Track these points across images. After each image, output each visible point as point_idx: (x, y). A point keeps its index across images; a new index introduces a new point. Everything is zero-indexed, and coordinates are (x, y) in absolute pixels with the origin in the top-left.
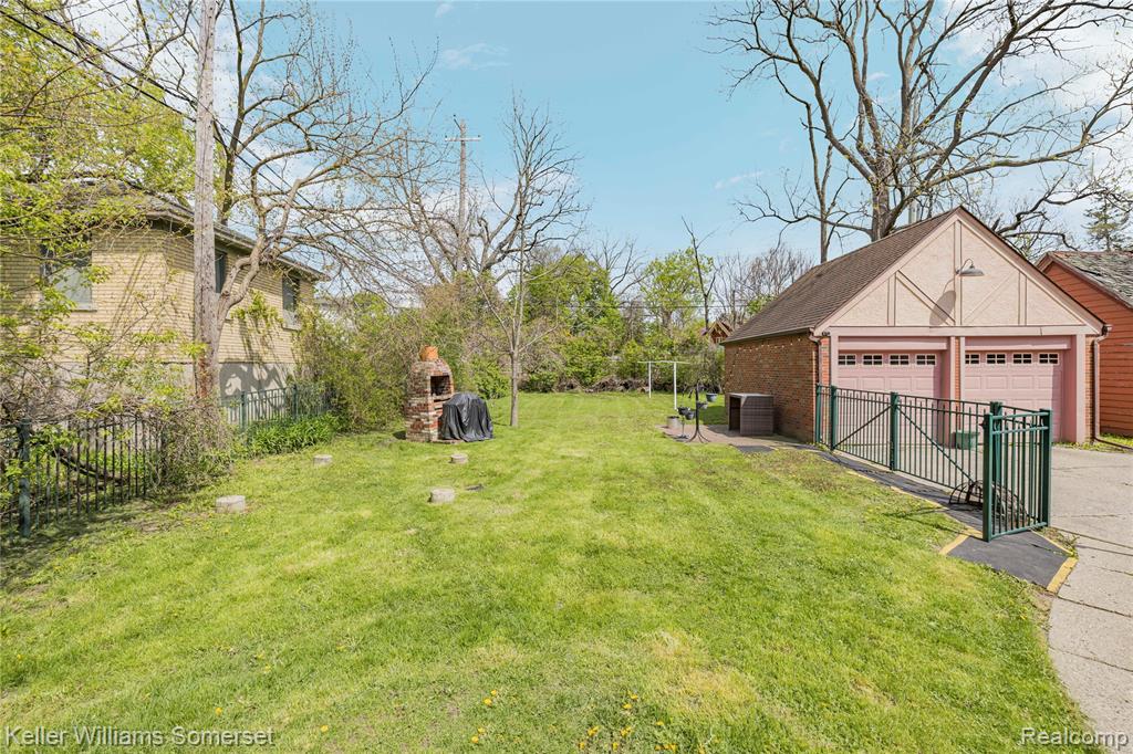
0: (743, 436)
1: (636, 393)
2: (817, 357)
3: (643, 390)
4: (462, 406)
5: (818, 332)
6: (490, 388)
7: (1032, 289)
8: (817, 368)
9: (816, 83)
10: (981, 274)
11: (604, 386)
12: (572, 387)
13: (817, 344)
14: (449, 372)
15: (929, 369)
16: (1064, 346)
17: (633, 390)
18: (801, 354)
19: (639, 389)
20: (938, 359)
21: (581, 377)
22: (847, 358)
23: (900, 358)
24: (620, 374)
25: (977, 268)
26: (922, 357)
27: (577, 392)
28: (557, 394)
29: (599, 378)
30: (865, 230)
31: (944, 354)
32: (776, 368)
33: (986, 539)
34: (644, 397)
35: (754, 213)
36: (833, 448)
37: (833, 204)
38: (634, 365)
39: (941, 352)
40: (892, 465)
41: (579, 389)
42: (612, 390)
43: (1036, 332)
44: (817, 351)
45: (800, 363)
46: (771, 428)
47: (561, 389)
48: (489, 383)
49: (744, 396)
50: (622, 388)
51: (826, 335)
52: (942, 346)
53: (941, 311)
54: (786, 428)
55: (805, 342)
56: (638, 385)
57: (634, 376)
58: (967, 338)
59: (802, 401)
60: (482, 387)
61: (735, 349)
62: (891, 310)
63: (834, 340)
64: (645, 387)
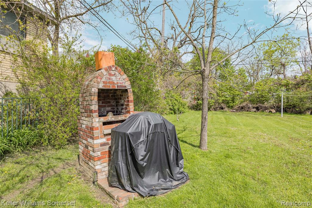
3: (270, 112)
6: (176, 107)
11: (242, 108)
12: (222, 108)
14: (127, 84)
17: (263, 111)
19: (268, 111)
21: (226, 102)
27: (226, 111)
28: (214, 112)
29: (238, 104)
38: (263, 96)
41: (226, 109)
47: (215, 109)
48: (176, 105)
50: (255, 110)
56: (266, 108)
57: (262, 102)
60: (172, 107)
64: (271, 110)
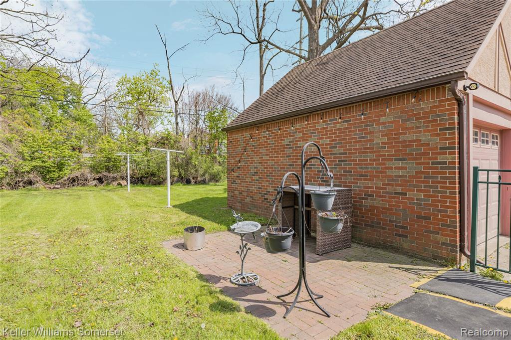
1: (111, 187)
3: (119, 184)
11: (73, 181)
12: (30, 183)
17: (108, 184)
19: (115, 183)
24: (93, 169)
27: (37, 189)
29: (67, 173)
34: (121, 191)
38: (109, 160)
41: (40, 185)
42: (84, 185)
50: (95, 182)
56: (115, 179)
57: (108, 170)
61: (247, 135)
64: (121, 182)
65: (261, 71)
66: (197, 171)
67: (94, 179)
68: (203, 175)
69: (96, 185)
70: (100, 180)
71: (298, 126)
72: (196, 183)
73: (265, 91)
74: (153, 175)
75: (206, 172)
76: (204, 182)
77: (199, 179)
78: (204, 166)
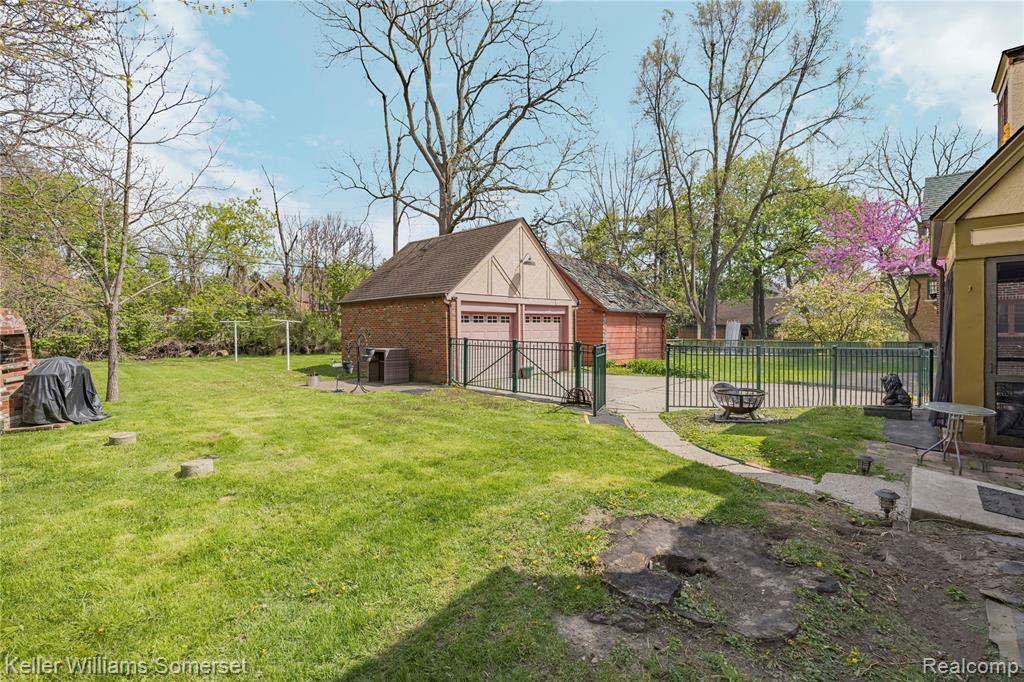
0: (388, 384)
1: (210, 357)
2: (449, 316)
4: (63, 375)
5: (449, 297)
7: (552, 275)
8: (449, 325)
9: (406, 86)
10: (534, 264)
11: (161, 351)
13: (449, 306)
15: (506, 326)
16: (563, 313)
17: (205, 354)
18: (433, 314)
19: (214, 353)
20: (511, 319)
22: (466, 317)
23: (492, 318)
24: (183, 337)
25: (533, 260)
26: (505, 318)
27: (122, 360)
28: (89, 363)
30: (435, 217)
31: (514, 315)
32: (407, 326)
33: (595, 415)
35: (347, 182)
36: (465, 384)
37: (402, 188)
39: (513, 314)
40: (514, 390)
42: (175, 355)
43: (552, 303)
44: (449, 311)
45: (433, 321)
46: (407, 376)
47: (91, 358)
49: (388, 350)
50: (189, 352)
51: (454, 300)
52: (513, 310)
53: (514, 286)
54: (419, 375)
55: (438, 305)
56: (212, 349)
58: (526, 305)
59: (435, 351)
62: (490, 285)
63: (459, 303)
64: (221, 351)
65: (395, 220)
66: (314, 338)
67: (187, 349)
68: (323, 343)
69: (190, 356)
70: (195, 350)
71: (388, 307)
72: (313, 352)
73: (400, 248)
74: (259, 343)
75: (326, 340)
76: (322, 351)
77: (316, 348)
78: (323, 334)
